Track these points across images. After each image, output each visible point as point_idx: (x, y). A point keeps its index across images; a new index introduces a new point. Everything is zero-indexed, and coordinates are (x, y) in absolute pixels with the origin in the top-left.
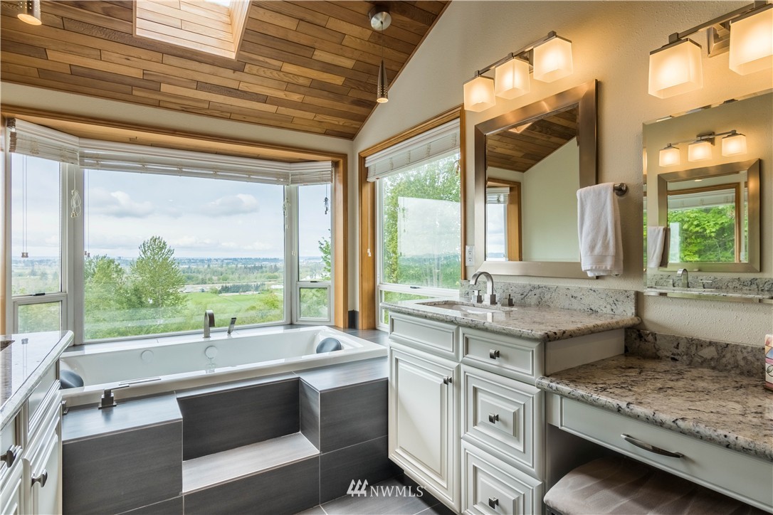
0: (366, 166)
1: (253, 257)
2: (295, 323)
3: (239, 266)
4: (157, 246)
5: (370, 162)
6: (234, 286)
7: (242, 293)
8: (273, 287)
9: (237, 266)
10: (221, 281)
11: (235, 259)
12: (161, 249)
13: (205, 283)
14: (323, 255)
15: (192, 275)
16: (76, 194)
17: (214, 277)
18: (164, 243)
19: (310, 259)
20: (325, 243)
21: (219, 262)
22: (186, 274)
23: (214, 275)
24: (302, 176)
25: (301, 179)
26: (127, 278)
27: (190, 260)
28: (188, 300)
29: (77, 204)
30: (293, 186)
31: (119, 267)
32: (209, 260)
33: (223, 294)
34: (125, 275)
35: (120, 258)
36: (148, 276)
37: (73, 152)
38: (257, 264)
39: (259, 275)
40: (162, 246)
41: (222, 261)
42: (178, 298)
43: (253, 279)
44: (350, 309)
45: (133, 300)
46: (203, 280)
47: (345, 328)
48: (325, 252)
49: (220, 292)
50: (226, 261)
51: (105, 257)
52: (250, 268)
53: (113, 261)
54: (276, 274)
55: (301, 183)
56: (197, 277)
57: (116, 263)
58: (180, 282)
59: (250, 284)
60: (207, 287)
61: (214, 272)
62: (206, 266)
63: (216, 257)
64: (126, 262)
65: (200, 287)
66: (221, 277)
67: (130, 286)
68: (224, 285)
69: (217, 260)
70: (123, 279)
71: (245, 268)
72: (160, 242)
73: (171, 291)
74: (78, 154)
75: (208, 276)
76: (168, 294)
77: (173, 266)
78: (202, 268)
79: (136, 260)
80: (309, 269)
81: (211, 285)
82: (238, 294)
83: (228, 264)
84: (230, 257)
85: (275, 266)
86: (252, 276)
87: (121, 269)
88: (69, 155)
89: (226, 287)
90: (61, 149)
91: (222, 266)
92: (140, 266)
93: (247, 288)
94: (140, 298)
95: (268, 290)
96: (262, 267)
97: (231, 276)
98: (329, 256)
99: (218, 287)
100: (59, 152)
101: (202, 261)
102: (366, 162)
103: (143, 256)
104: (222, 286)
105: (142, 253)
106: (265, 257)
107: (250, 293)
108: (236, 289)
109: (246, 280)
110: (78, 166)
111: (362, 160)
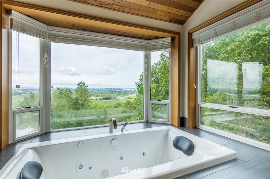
0: (193, 37)
1: (113, 88)
2: (149, 121)
3: (108, 91)
4: (82, 84)
5: (195, 36)
6: (106, 98)
7: (109, 100)
8: (119, 98)
9: (107, 91)
10: (102, 96)
11: (107, 89)
12: (84, 85)
13: (97, 97)
14: (136, 87)
15: (93, 94)
16: (46, 55)
17: (100, 95)
18: (85, 83)
19: (131, 89)
20: (137, 83)
21: (102, 90)
22: (92, 94)
23: (100, 94)
24: (154, 47)
25: (153, 48)
26: (74, 95)
27: (93, 89)
28: (92, 102)
29: (46, 60)
30: (149, 52)
31: (71, 91)
32: (99, 89)
33: (103, 100)
34: (73, 94)
35: (72, 88)
36: (80, 94)
37: (45, 32)
38: (114, 90)
39: (114, 94)
40: (84, 84)
41: (103, 89)
42: (89, 102)
43: (112, 96)
44: (181, 116)
45: (75, 102)
46: (97, 95)
47: (178, 126)
48: (138, 87)
49: (102, 100)
50: (104, 89)
51: (67, 88)
52: (111, 92)
53: (69, 89)
54: (120, 94)
55: (154, 50)
56: (95, 95)
57: (70, 90)
58: (90, 96)
59: (111, 97)
60: (98, 98)
61: (100, 93)
62: (98, 91)
63: (101, 88)
64: (73, 89)
65: (96, 98)
66: (102, 95)
67: (74, 97)
68: (103, 97)
69: (101, 89)
70: (73, 95)
71: (110, 92)
72: (83, 83)
73: (87, 99)
74: (47, 34)
75: (98, 94)
76: (86, 100)
77: (88, 91)
78: (96, 91)
79: (76, 89)
80: (131, 92)
81: (99, 97)
82: (108, 100)
83: (104, 90)
84: (105, 88)
85: (120, 91)
86: (112, 95)
87: (72, 92)
88: (42, 34)
89: (104, 98)
90: (38, 30)
91: (102, 91)
92: (77, 91)
93: (111, 98)
94: (78, 101)
95: (117, 99)
96: (115, 91)
97: (105, 95)
98: (139, 88)
99: (101, 98)
100: (37, 32)
101: (96, 89)
102: (193, 35)
103: (78, 88)
104: (103, 98)
105: (78, 87)
106: (116, 88)
107: (112, 100)
108: (107, 99)
109: (110, 96)
110: (47, 40)
111: (190, 34)
